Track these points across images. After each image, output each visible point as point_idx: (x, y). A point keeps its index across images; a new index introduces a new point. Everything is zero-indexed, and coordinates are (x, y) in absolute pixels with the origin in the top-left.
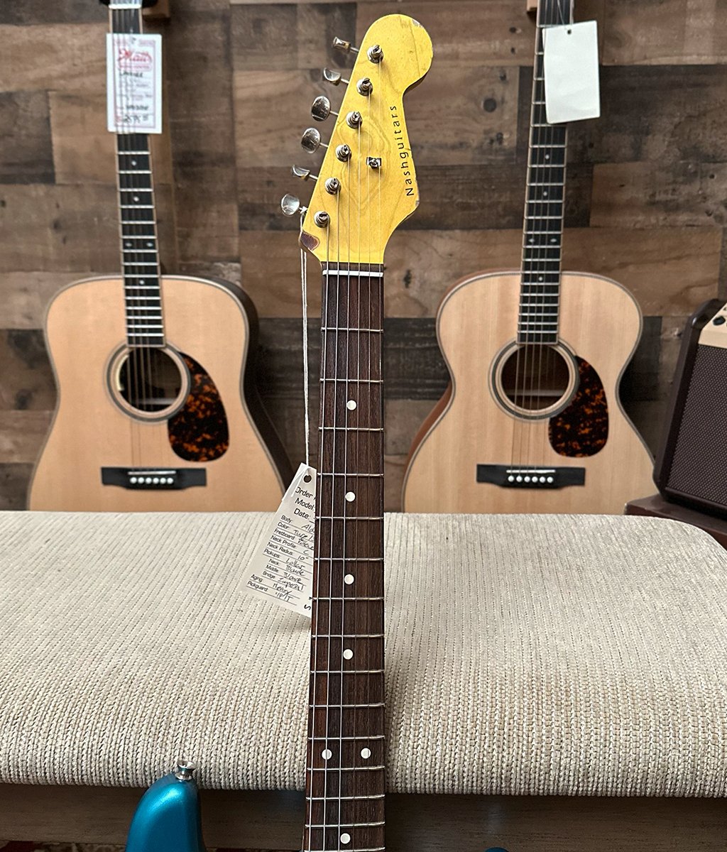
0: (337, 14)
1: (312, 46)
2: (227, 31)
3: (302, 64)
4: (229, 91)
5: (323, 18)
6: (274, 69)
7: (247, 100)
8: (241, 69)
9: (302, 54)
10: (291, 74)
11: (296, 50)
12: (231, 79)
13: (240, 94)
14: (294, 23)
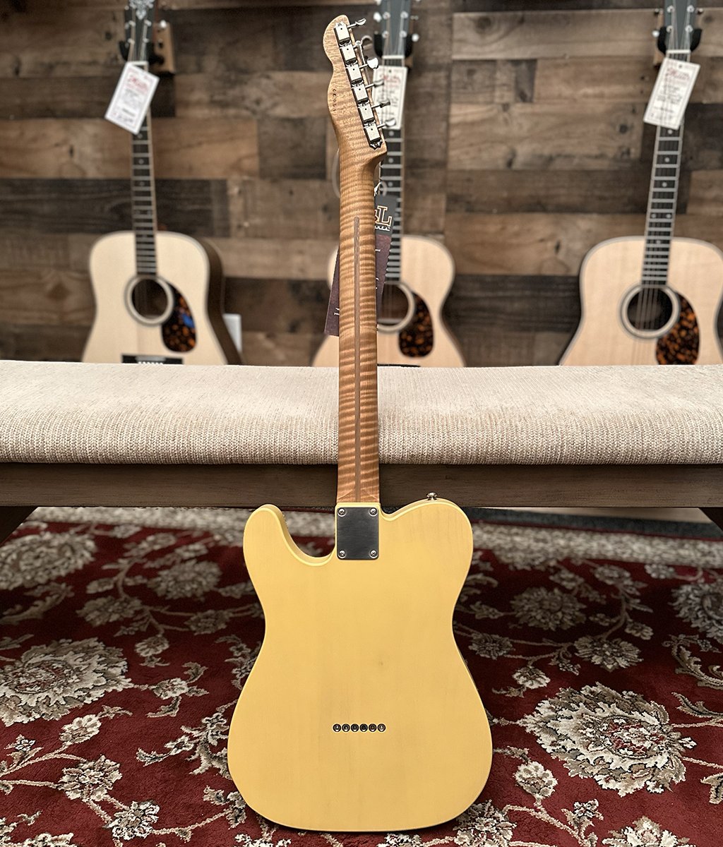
0: (524, 67)
1: (505, 88)
2: (448, 77)
3: (497, 100)
4: (447, 117)
5: (513, 69)
6: (477, 103)
7: (458, 125)
8: (457, 103)
9: (497, 93)
10: (489, 107)
11: (493, 91)
12: (448, 109)
13: (454, 120)
14: (494, 72)
